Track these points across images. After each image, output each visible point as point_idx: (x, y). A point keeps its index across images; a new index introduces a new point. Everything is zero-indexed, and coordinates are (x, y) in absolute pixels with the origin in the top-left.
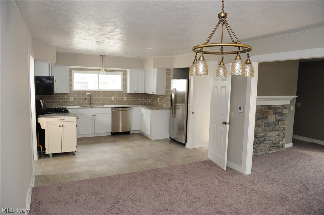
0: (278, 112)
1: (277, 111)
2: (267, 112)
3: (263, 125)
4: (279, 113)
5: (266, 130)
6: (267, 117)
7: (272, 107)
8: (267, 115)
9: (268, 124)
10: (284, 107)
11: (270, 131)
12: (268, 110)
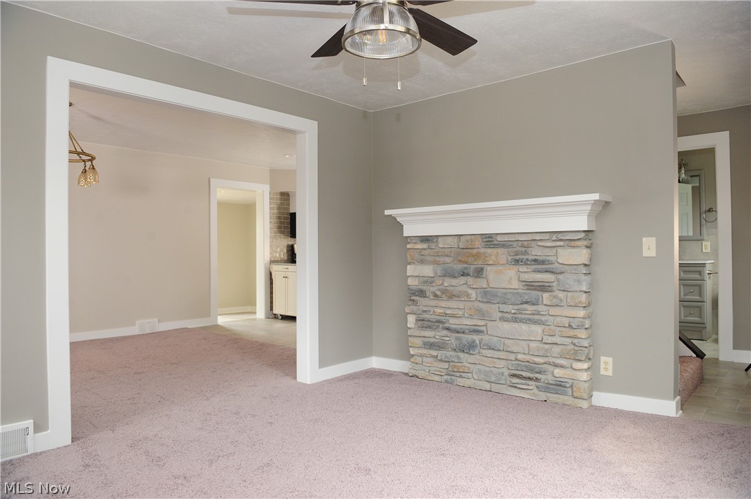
0: (530, 257)
1: (526, 253)
2: (478, 256)
3: (468, 295)
4: (535, 260)
5: (482, 315)
6: (479, 273)
7: (499, 238)
8: (479, 264)
9: (488, 296)
10: (562, 238)
11: (502, 319)
12: (483, 250)
